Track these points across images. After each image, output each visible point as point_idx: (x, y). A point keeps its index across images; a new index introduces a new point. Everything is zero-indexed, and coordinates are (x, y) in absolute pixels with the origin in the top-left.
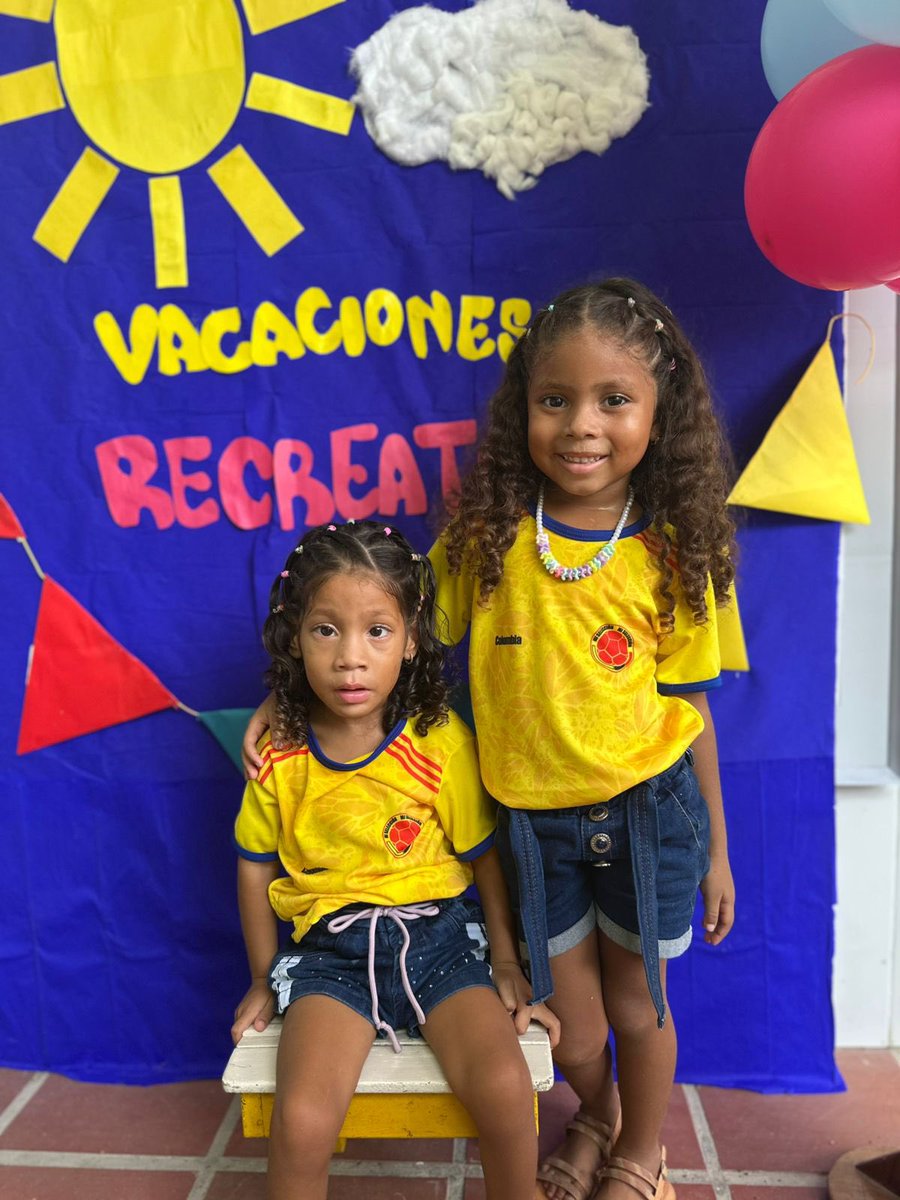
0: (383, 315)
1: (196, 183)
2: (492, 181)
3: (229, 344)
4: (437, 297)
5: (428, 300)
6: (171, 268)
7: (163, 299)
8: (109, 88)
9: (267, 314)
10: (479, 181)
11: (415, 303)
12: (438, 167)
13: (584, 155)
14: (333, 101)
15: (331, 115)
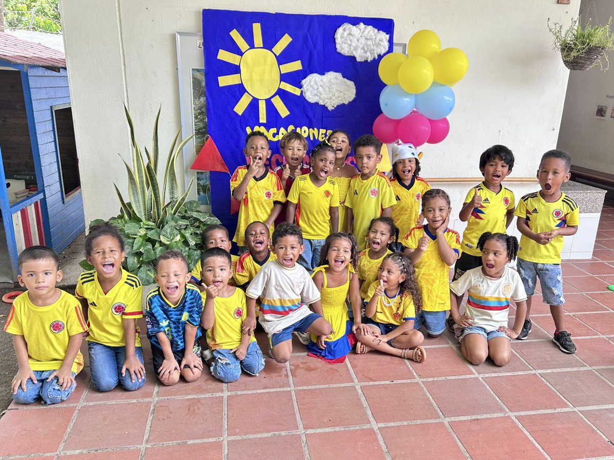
0: (305, 132)
1: (268, 102)
2: (327, 108)
3: (274, 135)
4: (315, 129)
5: (314, 130)
6: (263, 119)
7: (260, 125)
8: (251, 80)
9: (282, 130)
10: (324, 108)
11: (311, 129)
12: (317, 104)
13: (343, 105)
14: (297, 89)
15: (296, 91)
